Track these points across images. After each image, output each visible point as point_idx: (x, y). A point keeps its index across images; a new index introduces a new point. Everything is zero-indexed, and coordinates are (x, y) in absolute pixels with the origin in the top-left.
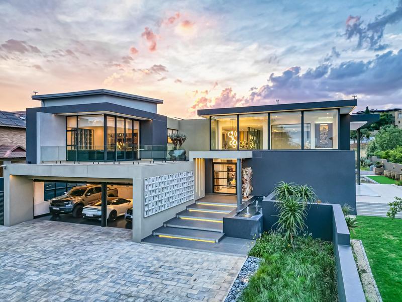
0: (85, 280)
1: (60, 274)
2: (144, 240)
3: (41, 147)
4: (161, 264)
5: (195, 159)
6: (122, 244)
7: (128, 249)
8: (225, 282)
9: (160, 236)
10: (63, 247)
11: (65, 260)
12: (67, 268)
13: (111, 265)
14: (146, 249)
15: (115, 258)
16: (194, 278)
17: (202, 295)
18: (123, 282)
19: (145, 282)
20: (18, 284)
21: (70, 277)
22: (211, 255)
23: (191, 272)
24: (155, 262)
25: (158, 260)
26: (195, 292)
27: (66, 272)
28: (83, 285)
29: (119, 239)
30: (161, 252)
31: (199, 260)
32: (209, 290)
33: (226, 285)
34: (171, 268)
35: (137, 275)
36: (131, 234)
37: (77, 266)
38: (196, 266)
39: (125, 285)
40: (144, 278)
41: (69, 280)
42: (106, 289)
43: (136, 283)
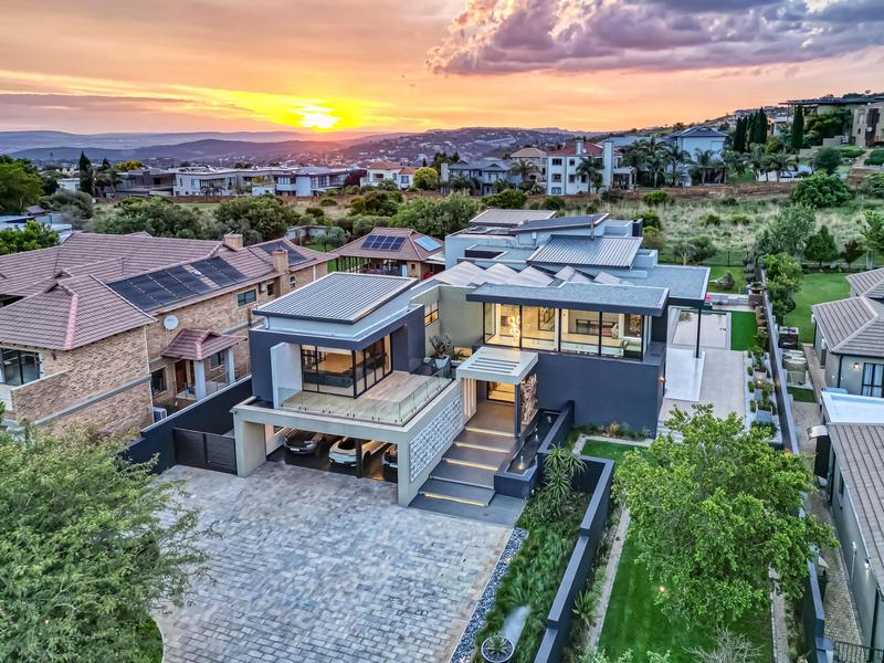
0: (366, 562)
1: (340, 556)
2: (412, 505)
3: (279, 389)
4: (433, 540)
5: (463, 379)
6: (388, 510)
7: (396, 518)
8: (491, 562)
9: (427, 495)
10: (327, 515)
11: (339, 537)
12: (343, 547)
13: (385, 543)
14: (415, 517)
15: (386, 532)
16: (463, 557)
17: (470, 578)
18: (401, 565)
19: (421, 564)
20: (307, 569)
21: (351, 559)
22: (479, 526)
23: (461, 550)
24: (427, 538)
25: (428, 534)
26: (464, 574)
27: (346, 553)
28: (367, 569)
29: (383, 502)
30: (431, 522)
31: (469, 535)
32: (476, 572)
33: (490, 566)
34: (442, 546)
35: (412, 555)
36: (396, 493)
37: (352, 544)
38: (465, 542)
39: (404, 568)
40: (418, 560)
41: (352, 563)
42: (388, 574)
43: (413, 565)
